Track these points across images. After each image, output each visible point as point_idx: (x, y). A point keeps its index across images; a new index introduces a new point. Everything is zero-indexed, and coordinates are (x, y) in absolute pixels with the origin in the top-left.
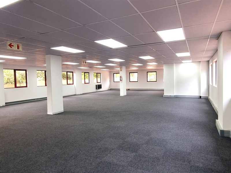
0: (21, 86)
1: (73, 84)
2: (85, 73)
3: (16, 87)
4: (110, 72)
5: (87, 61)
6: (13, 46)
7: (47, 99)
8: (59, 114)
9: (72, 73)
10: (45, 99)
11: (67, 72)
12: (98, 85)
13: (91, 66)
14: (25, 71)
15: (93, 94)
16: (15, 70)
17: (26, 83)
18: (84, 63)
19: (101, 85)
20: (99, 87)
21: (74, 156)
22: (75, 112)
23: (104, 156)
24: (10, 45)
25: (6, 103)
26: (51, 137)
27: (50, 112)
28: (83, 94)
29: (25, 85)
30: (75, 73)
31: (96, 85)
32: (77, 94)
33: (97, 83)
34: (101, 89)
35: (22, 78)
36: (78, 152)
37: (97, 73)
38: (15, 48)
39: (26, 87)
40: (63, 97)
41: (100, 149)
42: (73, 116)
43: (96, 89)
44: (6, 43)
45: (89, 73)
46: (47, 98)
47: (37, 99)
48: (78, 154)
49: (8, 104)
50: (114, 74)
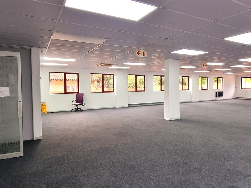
0: (140, 90)
1: (188, 90)
2: (202, 77)
3: (136, 91)
4: (236, 76)
5: (208, 64)
6: (140, 53)
7: (164, 104)
8: (175, 120)
9: (188, 78)
10: (162, 104)
11: (182, 77)
12: (219, 92)
13: (211, 69)
14: (144, 77)
15: (212, 103)
16: (136, 76)
17: (145, 87)
18: (205, 66)
19: (223, 92)
20: (220, 94)
21: (197, 169)
22: (193, 121)
23: (237, 180)
24: (138, 53)
25: (129, 105)
26: (170, 143)
27: (166, 118)
28: (199, 102)
29: (144, 90)
30: (191, 78)
31: (216, 92)
32: (192, 101)
33: (218, 89)
34: (222, 97)
35: (140, 83)
36: (201, 166)
37: (218, 78)
38: (141, 55)
39: (144, 91)
40: (180, 103)
41: (230, 170)
42: (191, 125)
43: (216, 96)
44: (135, 51)
45: (207, 77)
46: (164, 102)
47: (153, 103)
48: (201, 168)
49: (130, 106)
50: (242, 78)
